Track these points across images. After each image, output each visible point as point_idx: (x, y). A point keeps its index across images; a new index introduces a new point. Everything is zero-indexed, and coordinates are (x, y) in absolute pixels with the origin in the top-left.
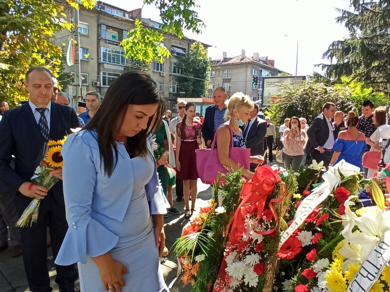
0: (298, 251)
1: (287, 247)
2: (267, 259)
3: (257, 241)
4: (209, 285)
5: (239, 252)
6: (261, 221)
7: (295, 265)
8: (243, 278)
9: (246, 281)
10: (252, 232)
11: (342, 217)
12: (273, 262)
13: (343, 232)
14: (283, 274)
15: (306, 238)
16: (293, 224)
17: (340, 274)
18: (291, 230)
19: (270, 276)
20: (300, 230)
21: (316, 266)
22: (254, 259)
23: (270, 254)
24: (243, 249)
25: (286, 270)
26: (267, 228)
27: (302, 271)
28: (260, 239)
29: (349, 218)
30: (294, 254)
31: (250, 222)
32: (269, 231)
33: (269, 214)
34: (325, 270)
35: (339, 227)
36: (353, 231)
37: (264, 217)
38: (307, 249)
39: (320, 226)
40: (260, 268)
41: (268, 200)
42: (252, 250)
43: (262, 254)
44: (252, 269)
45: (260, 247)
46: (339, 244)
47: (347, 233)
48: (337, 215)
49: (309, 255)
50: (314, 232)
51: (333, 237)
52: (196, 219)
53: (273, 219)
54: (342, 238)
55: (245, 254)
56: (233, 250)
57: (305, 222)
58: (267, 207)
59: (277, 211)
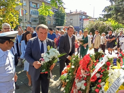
0: (96, 79)
1: (93, 78)
2: (87, 82)
4: (70, 88)
5: (79, 80)
6: (86, 72)
7: (95, 83)
8: (81, 87)
10: (83, 74)
11: (108, 71)
12: (89, 82)
14: (92, 85)
15: (98, 76)
16: (94, 71)
17: (108, 87)
18: (94, 73)
19: (88, 86)
20: (96, 73)
21: (101, 84)
22: (84, 82)
23: (88, 80)
26: (88, 73)
27: (97, 85)
28: (86, 76)
29: (110, 71)
30: (95, 80)
31: (82, 71)
33: (88, 69)
34: (104, 85)
35: (108, 73)
38: (99, 79)
39: (102, 73)
40: (85, 84)
41: (88, 65)
42: (83, 79)
43: (86, 80)
44: (83, 84)
45: (85, 78)
46: (108, 78)
47: (110, 75)
49: (99, 81)
51: (106, 76)
52: (66, 69)
53: (89, 71)
55: (81, 80)
56: (77, 79)
57: (98, 71)
58: (87, 67)
59: (90, 68)
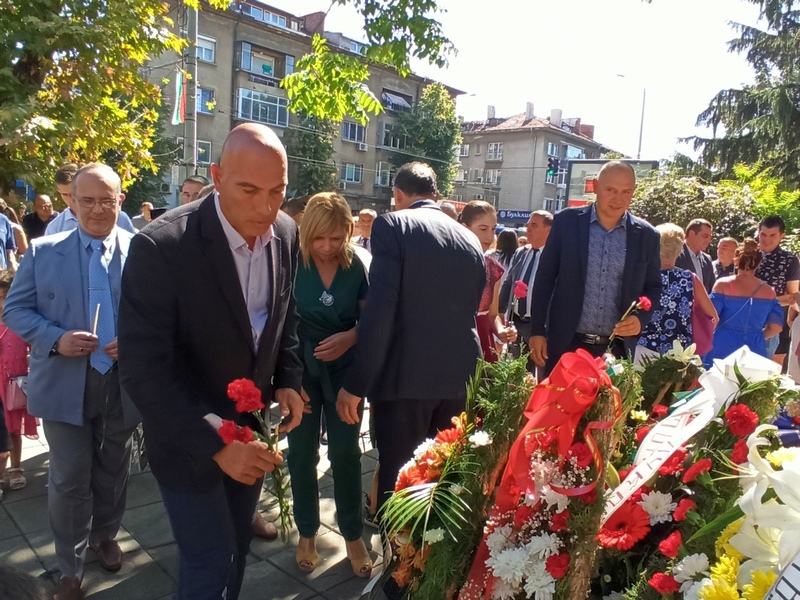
0: (642, 533)
1: (619, 522)
2: (574, 547)
3: (555, 507)
4: (449, 593)
5: (516, 529)
6: (566, 467)
7: (634, 561)
8: (524, 583)
9: (529, 589)
10: (545, 490)
11: (741, 468)
12: (586, 553)
13: (741, 501)
14: (608, 578)
15: (660, 506)
16: (632, 476)
17: (733, 590)
18: (627, 489)
19: (580, 583)
20: (646, 489)
21: (679, 568)
22: (546, 544)
23: (583, 536)
24: (525, 522)
25: (615, 571)
26: (578, 483)
27: (650, 576)
28: (563, 503)
29: (755, 472)
30: (634, 539)
31: (541, 468)
32: (583, 489)
33: (583, 454)
34: (699, 577)
35: (733, 489)
36: (764, 499)
37: (574, 460)
38: (661, 530)
39: (690, 485)
40: (558, 565)
41: (583, 423)
42: (544, 526)
43: (564, 536)
44: (543, 565)
45: (560, 520)
46: (732, 526)
47: (750, 503)
48: (730, 464)
49: (665, 544)
50: (678, 496)
51: (719, 510)
52: (428, 455)
53: (592, 464)
54: (739, 513)
55: (528, 533)
56: (503, 523)
57: (659, 473)
58: (579, 438)
59: (599, 447)
